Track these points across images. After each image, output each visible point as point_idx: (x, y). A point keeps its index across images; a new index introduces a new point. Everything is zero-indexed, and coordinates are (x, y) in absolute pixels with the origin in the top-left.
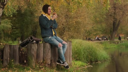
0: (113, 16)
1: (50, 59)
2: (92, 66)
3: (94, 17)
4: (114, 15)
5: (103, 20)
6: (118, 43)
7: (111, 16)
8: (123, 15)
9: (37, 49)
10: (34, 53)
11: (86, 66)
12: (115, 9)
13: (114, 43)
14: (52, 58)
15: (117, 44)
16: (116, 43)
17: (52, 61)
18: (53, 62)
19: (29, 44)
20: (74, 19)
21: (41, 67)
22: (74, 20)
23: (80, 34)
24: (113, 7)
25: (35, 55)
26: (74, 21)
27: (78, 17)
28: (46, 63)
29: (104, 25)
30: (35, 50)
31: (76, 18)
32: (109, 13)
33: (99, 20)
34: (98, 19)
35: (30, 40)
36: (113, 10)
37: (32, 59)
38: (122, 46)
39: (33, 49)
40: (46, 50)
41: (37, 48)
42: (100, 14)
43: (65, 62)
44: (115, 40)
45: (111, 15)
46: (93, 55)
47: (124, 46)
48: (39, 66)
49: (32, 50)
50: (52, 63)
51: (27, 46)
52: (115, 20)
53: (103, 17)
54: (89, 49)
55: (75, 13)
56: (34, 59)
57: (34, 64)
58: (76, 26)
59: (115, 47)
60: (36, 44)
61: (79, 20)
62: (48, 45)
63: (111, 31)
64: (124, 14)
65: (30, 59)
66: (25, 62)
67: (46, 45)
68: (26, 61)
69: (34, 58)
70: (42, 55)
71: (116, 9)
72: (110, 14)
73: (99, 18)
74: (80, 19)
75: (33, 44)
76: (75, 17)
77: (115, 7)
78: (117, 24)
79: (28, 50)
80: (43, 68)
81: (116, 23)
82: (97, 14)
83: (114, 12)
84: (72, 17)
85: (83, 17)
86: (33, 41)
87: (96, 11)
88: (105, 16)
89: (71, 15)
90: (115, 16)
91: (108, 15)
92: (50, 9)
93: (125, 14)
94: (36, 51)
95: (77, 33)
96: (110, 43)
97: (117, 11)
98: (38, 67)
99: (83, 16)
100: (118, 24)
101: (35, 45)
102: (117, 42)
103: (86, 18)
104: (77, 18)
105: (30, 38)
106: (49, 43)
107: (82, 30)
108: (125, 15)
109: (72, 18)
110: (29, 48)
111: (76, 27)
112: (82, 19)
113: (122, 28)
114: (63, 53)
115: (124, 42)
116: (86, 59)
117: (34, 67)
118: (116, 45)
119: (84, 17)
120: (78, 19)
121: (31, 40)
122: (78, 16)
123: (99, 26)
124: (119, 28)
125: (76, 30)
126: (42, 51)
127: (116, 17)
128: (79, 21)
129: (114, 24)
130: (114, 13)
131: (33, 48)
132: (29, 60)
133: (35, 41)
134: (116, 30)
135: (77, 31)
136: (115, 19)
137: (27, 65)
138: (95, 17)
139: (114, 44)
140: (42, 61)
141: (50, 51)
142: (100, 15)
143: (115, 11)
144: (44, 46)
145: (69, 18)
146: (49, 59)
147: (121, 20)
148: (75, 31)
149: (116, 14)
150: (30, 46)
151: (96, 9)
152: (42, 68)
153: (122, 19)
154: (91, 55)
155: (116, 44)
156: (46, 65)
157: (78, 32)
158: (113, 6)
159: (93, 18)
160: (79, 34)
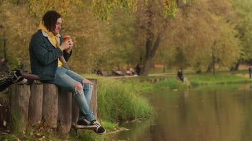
0: (147, 28)
1: (57, 117)
2: (127, 130)
3: (111, 31)
4: (149, 27)
5: (129, 36)
6: (155, 81)
7: (143, 30)
8: (165, 27)
9: (30, 97)
10: (23, 105)
11: (115, 129)
12: (150, 16)
13: (148, 80)
14: (61, 116)
15: (153, 84)
16: (151, 81)
17: (60, 122)
18: (62, 123)
19: (13, 86)
20: (74, 34)
21: (38, 134)
22: (75, 36)
23: (86, 63)
24: (147, 11)
25: (26, 109)
26: (75, 38)
27: (83, 30)
28: (48, 126)
29: (130, 46)
30: (27, 99)
31: (78, 30)
32: (139, 23)
33: (120, 36)
34: (119, 34)
35: (15, 78)
36: (148, 18)
37: (19, 118)
38: (163, 87)
39: (23, 96)
40: (48, 99)
41: (30, 95)
42: (124, 25)
43: (95, 121)
44: (150, 75)
45: (142, 27)
46: (124, 106)
47: (168, 87)
48: (34, 132)
49: (20, 98)
50: (60, 125)
51: (7, 89)
52: (150, 37)
53: (128, 31)
54: (116, 95)
55: (77, 22)
56: (23, 119)
57: (25, 129)
58: (79, 46)
59: (150, 88)
60: (29, 87)
61: (85, 35)
62: (53, 88)
63: (141, 59)
64: (167, 26)
65: (15, 118)
66: (5, 124)
67: (48, 88)
68: (7, 122)
69: (23, 117)
70: (39, 109)
71: (153, 16)
72: (141, 24)
73: (120, 32)
74: (87, 32)
75: (22, 86)
76: (76, 29)
77: (150, 12)
78: (153, 44)
79: (10, 98)
80: (44, 137)
81: (151, 42)
82: (116, 23)
83: (148, 21)
84: (70, 29)
85: (91, 30)
86: (22, 79)
87: (115, 19)
88: (131, 29)
89: (68, 25)
90: (151, 28)
91: (137, 27)
92: (59, 23)
93: (170, 25)
94: (28, 101)
95: (79, 62)
96: (141, 81)
97: (154, 19)
98: (32, 136)
99: (93, 28)
100: (155, 44)
101: (26, 88)
102: (153, 80)
103: (97, 31)
104: (81, 31)
105: (16, 73)
106: (55, 84)
107: (91, 54)
108: (169, 27)
109: (70, 31)
110: (13, 93)
111: (78, 48)
112: (90, 34)
113: (163, 52)
114: (88, 103)
115: (166, 79)
116: (111, 113)
117: (25, 136)
118: (151, 85)
119: (94, 30)
120: (83, 33)
121: (18, 78)
122: (83, 27)
123: (121, 49)
124: (157, 52)
125: (77, 55)
126: (41, 99)
127: (152, 32)
128: (83, 37)
129: (148, 43)
130: (149, 23)
131: (21, 94)
132: (14, 120)
133: (25, 80)
134: (151, 56)
135: (80, 57)
136: (150, 34)
137: (9, 131)
138: (114, 30)
139: (148, 83)
140: (40, 122)
141: (57, 101)
142: (123, 27)
143: (151, 20)
144: (44, 91)
145: (64, 31)
146: (55, 117)
147: (162, 36)
148: (76, 57)
149: (154, 25)
150: (16, 90)
151: (116, 14)
152: (41, 136)
153: (164, 36)
154: (120, 106)
155: (153, 82)
156: (49, 131)
157: (81, 60)
158: (147, 9)
159: (109, 32)
160: (83, 62)
